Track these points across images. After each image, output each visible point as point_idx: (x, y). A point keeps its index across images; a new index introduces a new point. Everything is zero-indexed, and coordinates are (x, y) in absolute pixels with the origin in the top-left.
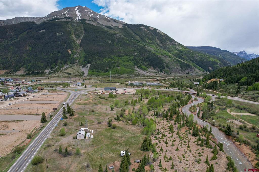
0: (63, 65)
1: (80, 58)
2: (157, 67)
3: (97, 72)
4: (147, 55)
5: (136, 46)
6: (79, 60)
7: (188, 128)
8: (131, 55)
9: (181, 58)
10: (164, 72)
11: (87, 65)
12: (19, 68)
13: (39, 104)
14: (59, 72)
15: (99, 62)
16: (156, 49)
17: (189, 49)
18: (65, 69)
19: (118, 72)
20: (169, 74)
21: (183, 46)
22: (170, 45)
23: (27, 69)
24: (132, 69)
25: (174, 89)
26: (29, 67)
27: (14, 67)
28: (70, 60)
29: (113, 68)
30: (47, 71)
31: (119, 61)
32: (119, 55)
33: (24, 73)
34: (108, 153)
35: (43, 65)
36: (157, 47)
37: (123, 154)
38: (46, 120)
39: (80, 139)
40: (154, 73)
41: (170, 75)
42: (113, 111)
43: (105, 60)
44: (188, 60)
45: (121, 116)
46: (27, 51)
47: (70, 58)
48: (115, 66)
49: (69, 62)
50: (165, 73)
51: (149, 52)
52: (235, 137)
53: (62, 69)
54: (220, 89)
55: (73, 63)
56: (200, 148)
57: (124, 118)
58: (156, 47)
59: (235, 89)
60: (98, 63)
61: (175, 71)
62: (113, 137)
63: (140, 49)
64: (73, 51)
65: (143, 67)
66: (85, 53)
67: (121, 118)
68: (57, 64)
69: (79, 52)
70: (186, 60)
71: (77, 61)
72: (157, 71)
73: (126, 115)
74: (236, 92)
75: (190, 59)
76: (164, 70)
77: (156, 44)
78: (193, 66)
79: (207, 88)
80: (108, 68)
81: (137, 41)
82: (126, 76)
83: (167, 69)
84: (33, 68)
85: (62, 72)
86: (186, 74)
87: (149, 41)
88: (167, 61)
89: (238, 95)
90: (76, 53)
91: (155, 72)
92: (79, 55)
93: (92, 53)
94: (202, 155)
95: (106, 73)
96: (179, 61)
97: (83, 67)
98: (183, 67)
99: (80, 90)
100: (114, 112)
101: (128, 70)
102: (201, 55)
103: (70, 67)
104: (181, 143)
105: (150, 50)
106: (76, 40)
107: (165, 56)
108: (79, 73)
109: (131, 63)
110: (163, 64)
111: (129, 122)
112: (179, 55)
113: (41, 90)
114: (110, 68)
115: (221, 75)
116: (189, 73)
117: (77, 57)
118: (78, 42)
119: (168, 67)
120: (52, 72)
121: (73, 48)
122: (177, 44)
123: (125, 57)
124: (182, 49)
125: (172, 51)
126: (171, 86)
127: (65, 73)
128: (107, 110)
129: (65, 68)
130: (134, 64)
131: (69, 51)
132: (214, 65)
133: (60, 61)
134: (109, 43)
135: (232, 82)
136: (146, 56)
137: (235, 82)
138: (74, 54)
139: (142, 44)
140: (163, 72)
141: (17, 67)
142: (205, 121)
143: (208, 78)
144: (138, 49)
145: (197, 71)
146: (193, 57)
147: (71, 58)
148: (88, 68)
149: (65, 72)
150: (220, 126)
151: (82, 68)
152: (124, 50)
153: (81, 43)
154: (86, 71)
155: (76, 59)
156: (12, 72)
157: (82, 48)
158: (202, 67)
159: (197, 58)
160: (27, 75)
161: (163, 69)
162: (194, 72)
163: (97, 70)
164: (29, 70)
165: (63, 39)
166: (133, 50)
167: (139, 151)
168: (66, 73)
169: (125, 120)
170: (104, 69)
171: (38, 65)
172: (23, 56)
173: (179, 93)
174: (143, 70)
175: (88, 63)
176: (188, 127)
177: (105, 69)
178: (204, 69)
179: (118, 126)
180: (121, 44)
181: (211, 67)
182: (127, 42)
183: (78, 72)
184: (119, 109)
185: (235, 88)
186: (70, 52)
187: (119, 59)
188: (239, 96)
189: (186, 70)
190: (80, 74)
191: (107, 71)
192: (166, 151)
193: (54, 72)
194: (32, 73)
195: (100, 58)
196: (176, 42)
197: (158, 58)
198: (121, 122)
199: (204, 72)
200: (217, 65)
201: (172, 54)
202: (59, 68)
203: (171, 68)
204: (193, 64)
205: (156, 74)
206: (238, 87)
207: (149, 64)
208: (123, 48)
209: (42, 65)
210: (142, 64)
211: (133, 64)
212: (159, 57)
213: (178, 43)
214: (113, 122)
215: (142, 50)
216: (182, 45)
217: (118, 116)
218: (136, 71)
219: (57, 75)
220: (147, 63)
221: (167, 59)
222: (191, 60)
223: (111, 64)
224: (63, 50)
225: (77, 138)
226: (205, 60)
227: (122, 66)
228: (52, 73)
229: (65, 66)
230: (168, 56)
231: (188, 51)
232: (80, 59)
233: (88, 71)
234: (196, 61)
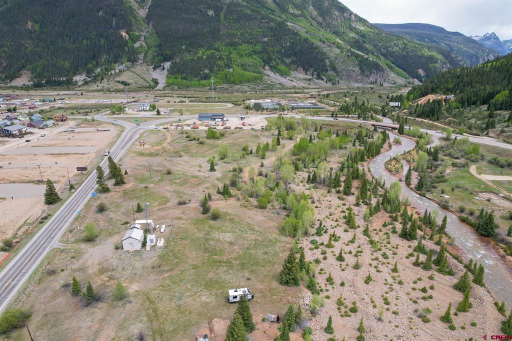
0: (113, 64)
1: (147, 49)
2: (311, 69)
3: (185, 78)
4: (290, 42)
5: (266, 22)
6: (145, 55)
7: (388, 215)
8: (257, 42)
9: (361, 48)
10: (325, 79)
11: (162, 64)
12: (18, 72)
13: (51, 154)
14: (105, 80)
15: (188, 57)
16: (310, 29)
17: (379, 28)
18: (117, 75)
19: (230, 78)
20: (335, 84)
21: (367, 22)
22: (339, 21)
23: (35, 75)
24: (259, 73)
25: (348, 117)
26: (38, 69)
27: (5, 68)
28: (127, 54)
29: (219, 70)
30: (79, 78)
31: (232, 56)
32: (230, 43)
33: (29, 81)
34: (196, 293)
35: (69, 65)
36: (311, 25)
37: (235, 297)
38: (58, 198)
39: (131, 249)
40: (305, 81)
41: (338, 85)
42: (215, 170)
43: (201, 52)
44: (376, 54)
45: (234, 184)
46: (30, 32)
47: (127, 49)
48: (223, 65)
49: (125, 59)
50: (326, 82)
51: (294, 35)
52: (503, 241)
53: (111, 73)
54: (447, 117)
55: (133, 60)
56: (425, 274)
57: (239, 190)
58: (309, 24)
59: (483, 119)
60: (185, 59)
61: (349, 77)
62: (212, 243)
63: (276, 28)
64: (131, 33)
65: (282, 67)
66: (159, 38)
67: (231, 191)
68: (100, 63)
69: (144, 36)
70: (373, 54)
71: (141, 57)
72: (311, 77)
73: (245, 182)
74: (484, 126)
75: (380, 51)
76: (325, 75)
77: (309, 17)
78: (385, 67)
79: (418, 116)
80: (207, 71)
81: (270, 10)
82: (246, 88)
83: (331, 73)
84: (48, 71)
85: (112, 79)
86: (371, 83)
87: (295, 10)
88: (332, 55)
89: (490, 133)
90: (138, 39)
91: (306, 79)
92: (146, 43)
93: (174, 38)
94: (431, 297)
95: (203, 82)
96: (357, 56)
97: (155, 69)
98: (364, 68)
99: (146, 121)
100: (218, 174)
101: (249, 74)
102: (404, 43)
103: (128, 68)
104: (377, 259)
105: (296, 31)
106: (136, 9)
107: (328, 44)
108: (147, 82)
109: (256, 60)
110: (324, 62)
111: (250, 199)
112: (357, 42)
113: (62, 121)
114: (211, 70)
115: (450, 87)
116: (376, 80)
117: (141, 46)
118: (141, 14)
119: (334, 69)
120: (89, 79)
121: (131, 26)
122: (353, 18)
123: (244, 46)
124: (364, 29)
125: (343, 33)
126: (341, 109)
127: (116, 82)
128: (200, 170)
129: (117, 71)
130: (264, 61)
131: (124, 34)
132: (430, 64)
133: (105, 56)
134: (208, 15)
135: (474, 103)
136: (288, 44)
137: (482, 102)
138: (134, 39)
139: (280, 17)
140: (323, 79)
141: (13, 70)
142: (425, 197)
143: (419, 92)
144: (271, 29)
145: (393, 78)
146: (386, 48)
147: (129, 50)
148: (166, 72)
149: (118, 79)
150: (462, 210)
151: (154, 71)
152: (242, 31)
153: (148, 15)
154: (161, 77)
155: (139, 51)
156: (4, 81)
157: (150, 26)
158: (403, 70)
159: (396, 49)
160: (37, 86)
161: (324, 73)
162: (387, 80)
163: (184, 75)
164: (40, 76)
165: (108, 6)
166: (261, 30)
167: (275, 284)
168: (119, 82)
169: (242, 195)
170: (199, 74)
171: (57, 65)
172: (22, 44)
173: (360, 126)
174: (283, 74)
175: (166, 59)
176: (387, 212)
177: (202, 73)
178: (408, 73)
179: (225, 210)
180: (235, 16)
181: (422, 68)
182: (248, 12)
183: (145, 80)
184: (228, 165)
185: (482, 116)
186: (125, 37)
187: (232, 50)
188: (491, 135)
189: (370, 74)
190: (148, 84)
191: (207, 77)
192: (342, 284)
193: (95, 80)
194: (47, 83)
195: (190, 48)
196: (351, 13)
197: (312, 47)
198: (232, 201)
199: (408, 80)
200: (436, 65)
201: (344, 40)
202: (104, 71)
203: (341, 70)
204: (387, 62)
205: (309, 82)
206: (490, 114)
207: (293, 62)
208: (240, 27)
209: (67, 64)
210: (279, 61)
211: (261, 60)
212: (315, 46)
213: (356, 16)
214: (214, 200)
215: (279, 32)
216: (364, 20)
217: (225, 187)
218: (268, 78)
219: (100, 88)
220: (290, 60)
221: (332, 51)
222: (382, 55)
223: (215, 63)
224: (110, 32)
225: (123, 248)
226: (410, 54)
227: (238, 66)
228: (90, 82)
229: (117, 67)
230: (334, 43)
231: (377, 34)
232: (147, 52)
233: (167, 77)
234: (391, 56)
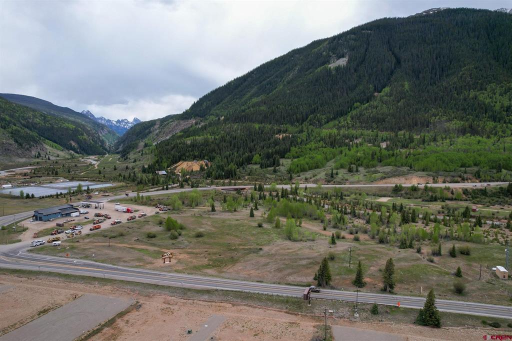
61: (7, 152)
78: (37, 139)
116: (39, 154)
132: (79, 136)
145: (51, 150)
146: (25, 119)
159: (37, 120)
162: (49, 153)
181: (73, 140)
188: (300, 182)
189: (30, 147)
199: (65, 152)
200: (85, 137)
226: (55, 126)
234: (35, 128)
